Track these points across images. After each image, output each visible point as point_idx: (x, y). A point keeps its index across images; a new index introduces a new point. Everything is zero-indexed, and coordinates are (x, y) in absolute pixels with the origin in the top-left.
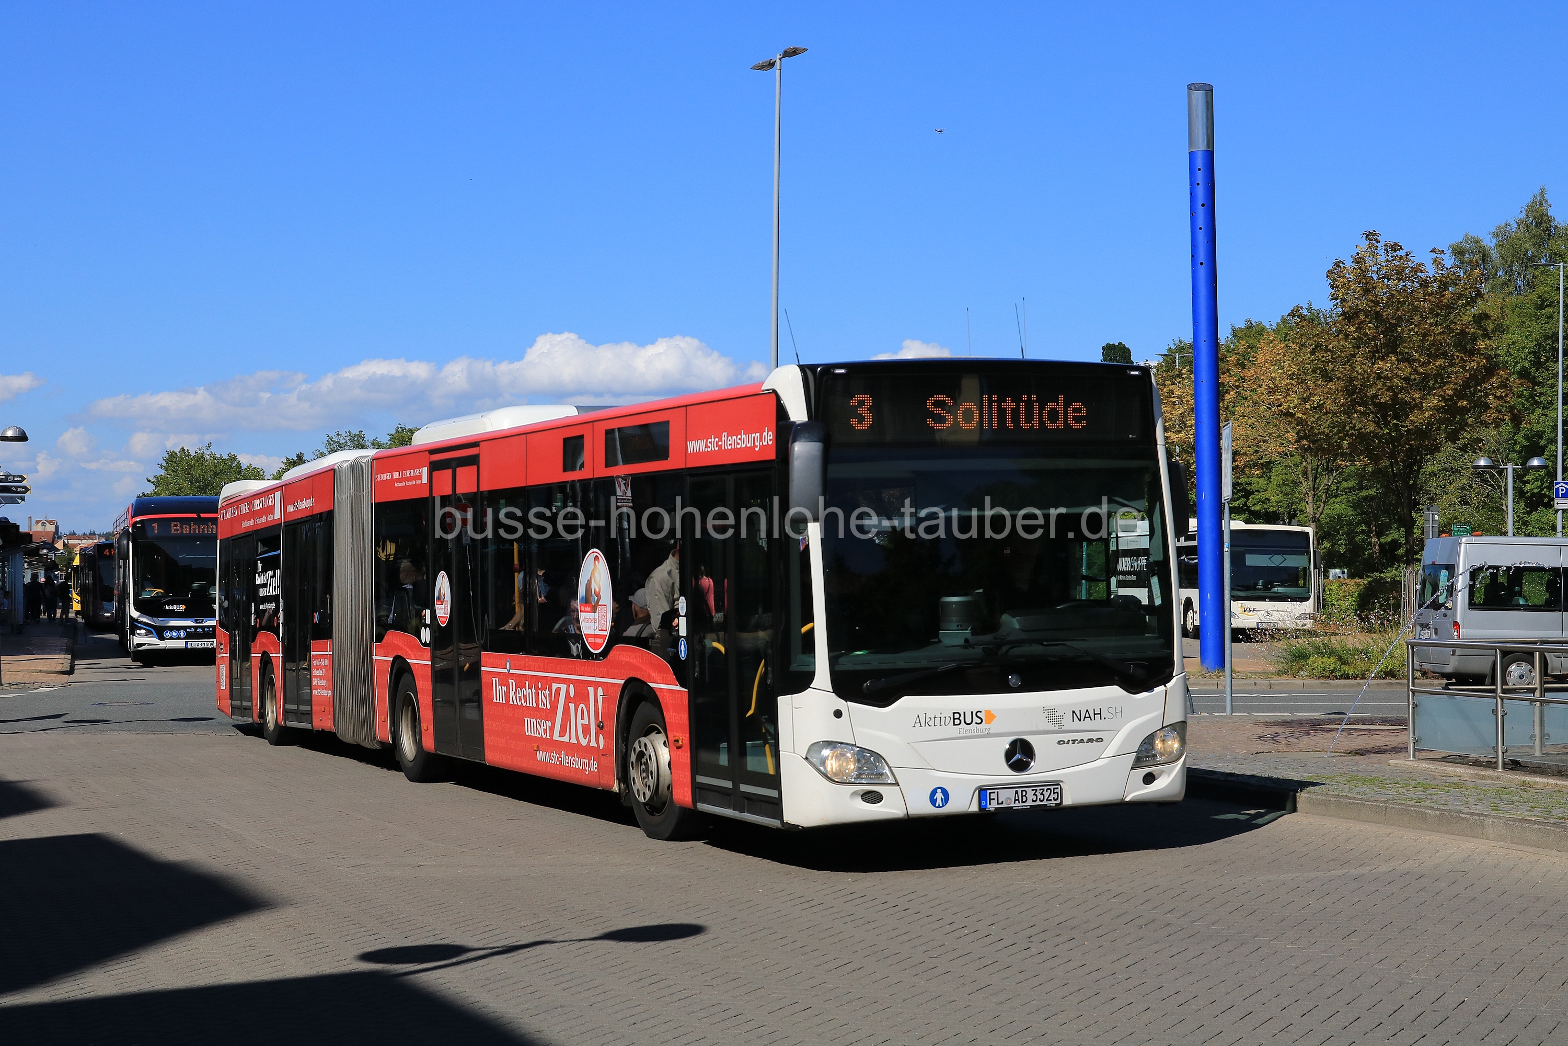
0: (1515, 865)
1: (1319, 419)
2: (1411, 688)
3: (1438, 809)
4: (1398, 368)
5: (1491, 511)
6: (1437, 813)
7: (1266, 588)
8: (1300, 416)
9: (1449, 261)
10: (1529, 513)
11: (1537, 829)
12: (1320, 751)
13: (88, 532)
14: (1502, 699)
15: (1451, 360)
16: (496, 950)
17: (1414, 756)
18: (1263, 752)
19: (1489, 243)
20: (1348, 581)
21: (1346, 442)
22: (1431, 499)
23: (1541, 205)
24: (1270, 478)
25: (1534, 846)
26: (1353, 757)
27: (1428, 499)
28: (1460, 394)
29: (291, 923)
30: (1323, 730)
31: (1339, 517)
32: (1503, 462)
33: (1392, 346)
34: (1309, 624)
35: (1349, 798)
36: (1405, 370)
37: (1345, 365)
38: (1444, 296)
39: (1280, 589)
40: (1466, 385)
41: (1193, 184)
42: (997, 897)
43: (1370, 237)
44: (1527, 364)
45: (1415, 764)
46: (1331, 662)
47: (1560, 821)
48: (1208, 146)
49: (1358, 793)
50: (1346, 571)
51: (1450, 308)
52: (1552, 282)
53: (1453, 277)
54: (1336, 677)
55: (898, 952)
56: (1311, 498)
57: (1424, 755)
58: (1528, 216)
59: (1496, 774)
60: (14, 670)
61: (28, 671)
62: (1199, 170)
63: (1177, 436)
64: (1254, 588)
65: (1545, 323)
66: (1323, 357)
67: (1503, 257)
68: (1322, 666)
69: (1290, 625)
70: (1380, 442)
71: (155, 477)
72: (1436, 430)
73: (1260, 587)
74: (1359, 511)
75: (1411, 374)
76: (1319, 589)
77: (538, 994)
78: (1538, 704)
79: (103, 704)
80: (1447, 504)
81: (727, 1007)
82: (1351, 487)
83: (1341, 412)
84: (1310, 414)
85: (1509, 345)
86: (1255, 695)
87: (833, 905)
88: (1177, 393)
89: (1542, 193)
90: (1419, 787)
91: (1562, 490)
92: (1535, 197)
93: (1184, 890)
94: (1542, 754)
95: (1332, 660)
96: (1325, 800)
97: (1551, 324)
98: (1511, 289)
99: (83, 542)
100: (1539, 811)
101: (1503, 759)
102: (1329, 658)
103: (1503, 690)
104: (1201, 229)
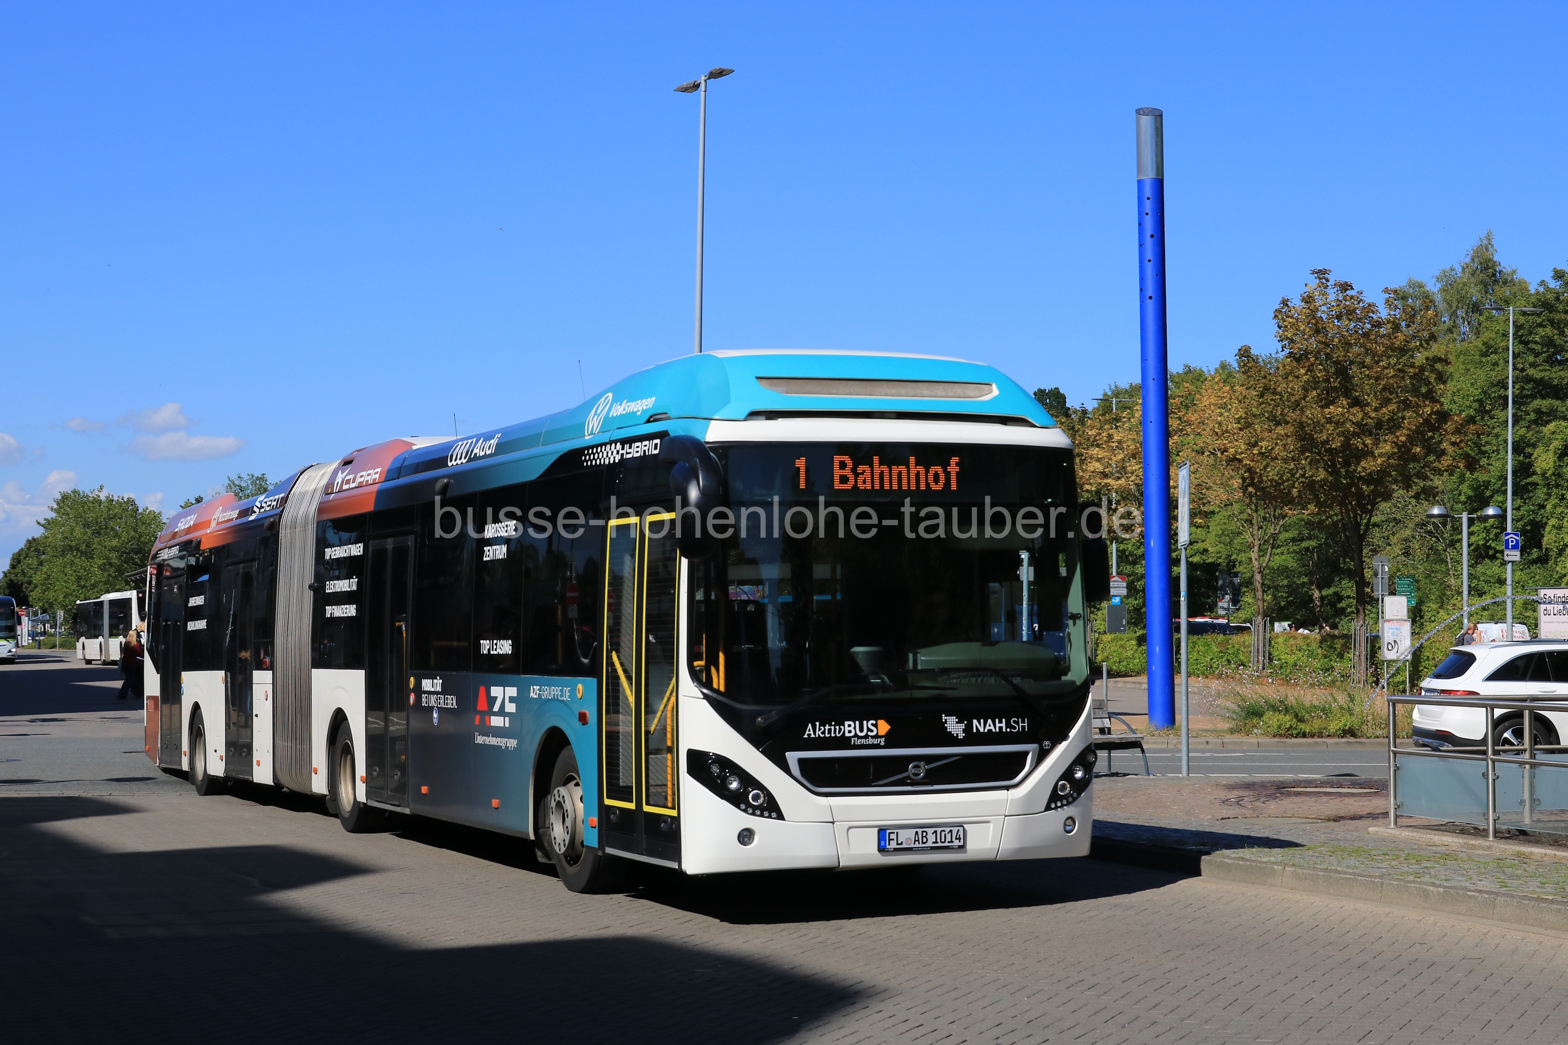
0: (1535, 951)
1: (1267, 465)
2: (1391, 748)
4: (1350, 412)
5: (1435, 564)
8: (1248, 462)
10: (1476, 566)
11: (1556, 909)
12: (1290, 817)
14: (1494, 761)
17: (1396, 823)
18: (1229, 818)
19: (1433, 287)
20: (1295, 633)
21: (1295, 490)
22: (1375, 550)
23: (1487, 249)
24: (1209, 528)
26: (1329, 824)
27: (1371, 550)
28: (1413, 440)
30: (1289, 794)
31: (1283, 568)
35: (1340, 873)
36: (1357, 414)
37: (1294, 408)
38: (1395, 338)
40: (1419, 431)
41: (1141, 214)
42: (956, 989)
43: (1320, 275)
44: (1472, 411)
45: (1398, 832)
46: (1287, 720)
48: (1157, 174)
50: (1291, 623)
51: (1402, 350)
52: (1500, 328)
54: (1293, 736)
56: (1256, 549)
57: (1407, 821)
58: (1473, 260)
59: (1487, 844)
62: (1148, 198)
63: (1117, 483)
65: (1491, 370)
66: (1271, 400)
67: (1445, 300)
68: (1278, 724)
70: (1330, 490)
72: (1388, 477)
74: (1300, 562)
75: (1362, 419)
76: (1265, 642)
78: (1527, 766)
80: (1390, 555)
82: (1292, 538)
83: (1290, 458)
84: (1257, 460)
85: (1454, 392)
86: (1208, 754)
88: (1116, 438)
89: (1488, 238)
90: (1411, 859)
91: (1512, 542)
92: (1482, 241)
93: (1167, 981)
94: (1533, 821)
95: (1288, 717)
96: (1312, 874)
97: (1499, 371)
98: (1455, 335)
100: (1552, 888)
101: (1494, 827)
102: (1285, 715)
103: (1494, 751)
104: (1149, 261)
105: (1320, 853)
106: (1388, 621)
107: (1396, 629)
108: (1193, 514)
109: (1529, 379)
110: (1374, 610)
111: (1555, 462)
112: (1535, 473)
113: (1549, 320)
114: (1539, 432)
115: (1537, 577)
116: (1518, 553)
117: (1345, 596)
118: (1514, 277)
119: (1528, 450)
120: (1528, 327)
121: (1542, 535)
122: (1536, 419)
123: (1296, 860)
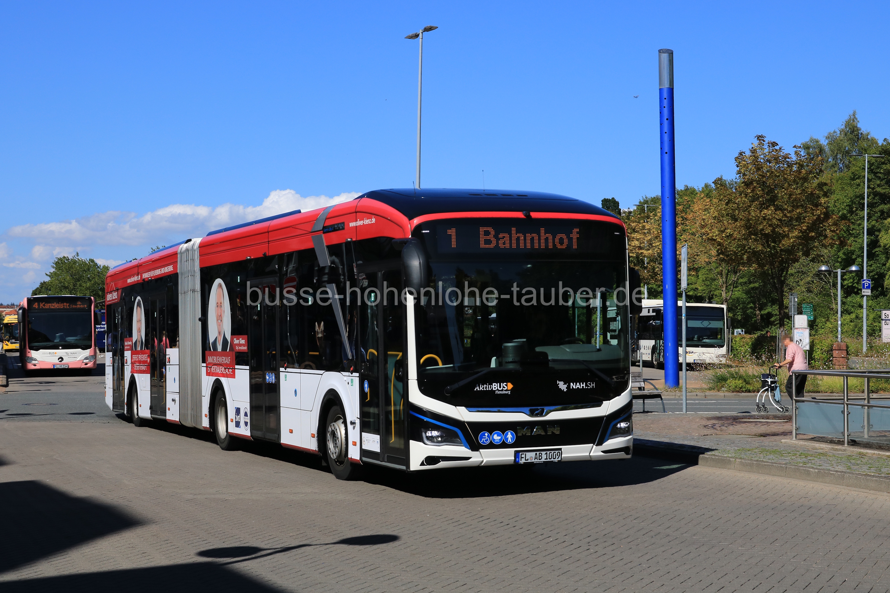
0: (863, 501)
1: (730, 243)
4: (775, 214)
5: (825, 296)
6: (817, 470)
7: (699, 340)
8: (719, 240)
9: (802, 152)
10: (846, 297)
11: (875, 480)
12: (740, 434)
13: (10, 304)
14: (847, 405)
15: (806, 209)
16: (277, 550)
17: (796, 437)
18: (708, 435)
19: (824, 142)
20: (745, 336)
21: (745, 256)
22: (791, 289)
23: (853, 121)
24: (698, 276)
25: (874, 490)
26: (760, 438)
27: (789, 289)
28: (811, 229)
29: (155, 533)
30: (741, 422)
31: (738, 299)
33: (772, 200)
34: (724, 361)
35: (764, 462)
36: (780, 214)
37: (745, 211)
38: (801, 172)
39: (707, 341)
40: (814, 223)
41: (661, 107)
42: (567, 519)
43: (760, 138)
44: (845, 212)
45: (797, 442)
46: (740, 383)
47: (887, 475)
48: (670, 85)
49: (769, 459)
50: (744, 330)
51: (805, 179)
52: (860, 165)
53: (805, 161)
54: (743, 391)
55: (512, 551)
56: (724, 288)
57: (802, 437)
58: (846, 127)
59: (844, 448)
62: (665, 99)
63: (647, 252)
64: (692, 340)
65: (856, 188)
66: (732, 206)
67: (832, 151)
68: (735, 385)
70: (765, 256)
71: (50, 273)
72: (797, 249)
73: (696, 339)
74: (749, 295)
75: (782, 217)
76: (729, 340)
77: (305, 576)
78: (866, 407)
79: (29, 404)
80: (799, 292)
82: (745, 282)
83: (743, 239)
84: (725, 240)
85: (835, 201)
86: (697, 402)
87: (471, 524)
88: (647, 227)
89: (854, 115)
90: (803, 456)
91: (867, 284)
92: (850, 117)
93: (675, 515)
94: (869, 436)
95: (740, 381)
96: (750, 463)
97: (860, 189)
98: (836, 169)
99: (7, 309)
100: (874, 470)
101: (848, 439)
102: (739, 380)
103: (848, 399)
104: (666, 133)
105: (755, 452)
106: (797, 329)
107: (801, 333)
108: (689, 269)
109: (876, 194)
110: (790, 322)
112: (880, 246)
114: (882, 223)
115: (881, 304)
116: (870, 291)
117: (774, 314)
118: (869, 137)
119: (877, 233)
120: (876, 164)
121: (884, 281)
122: (881, 216)
123: (742, 456)
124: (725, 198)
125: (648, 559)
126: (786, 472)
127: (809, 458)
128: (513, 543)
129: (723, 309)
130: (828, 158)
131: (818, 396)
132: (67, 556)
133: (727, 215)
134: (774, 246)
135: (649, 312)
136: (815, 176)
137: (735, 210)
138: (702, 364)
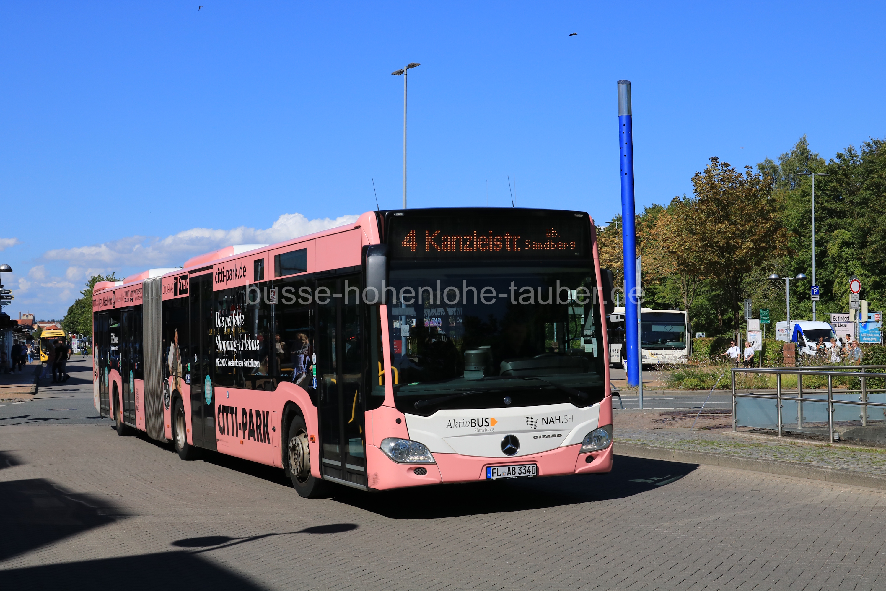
0: (785, 487)
1: (688, 254)
2: (734, 394)
3: (746, 458)
4: (729, 227)
5: (779, 302)
6: (745, 459)
7: (663, 343)
8: (679, 253)
9: (755, 171)
10: (799, 303)
11: (797, 467)
12: (687, 428)
13: (50, 320)
14: (781, 399)
15: (757, 223)
16: (245, 539)
17: (736, 430)
18: (657, 429)
19: (777, 163)
20: (705, 338)
21: (703, 266)
23: (804, 143)
24: (665, 286)
25: (795, 476)
26: (704, 431)
27: (747, 296)
28: (762, 240)
30: (689, 417)
31: (702, 305)
32: (785, 276)
33: (726, 217)
34: (685, 361)
35: (700, 452)
36: (733, 228)
37: (701, 226)
38: (752, 190)
39: (670, 343)
40: (765, 235)
41: (621, 133)
43: (714, 160)
44: (797, 225)
45: (736, 434)
46: (695, 381)
47: (809, 463)
48: (628, 113)
49: (705, 450)
50: (705, 334)
51: (756, 196)
52: (809, 183)
53: (757, 180)
54: (698, 389)
56: (686, 296)
57: (741, 429)
58: (797, 149)
59: (778, 439)
60: (6, 392)
61: (13, 393)
62: (624, 125)
63: (616, 264)
64: (656, 343)
65: (805, 204)
66: (690, 222)
67: (784, 170)
68: (691, 383)
69: (673, 362)
70: (721, 266)
71: (84, 290)
72: (749, 259)
73: (660, 342)
74: (711, 302)
75: (736, 231)
76: (690, 343)
77: (265, 563)
78: (800, 401)
79: (50, 410)
80: (757, 298)
81: (365, 568)
82: (707, 290)
83: (700, 251)
84: (684, 252)
85: (788, 216)
86: (655, 399)
88: (616, 242)
89: (804, 138)
90: (737, 446)
91: (815, 291)
92: (801, 140)
94: (802, 428)
95: (696, 380)
96: (687, 453)
97: (808, 205)
98: (788, 187)
99: (48, 325)
100: (798, 458)
101: (782, 431)
102: (694, 379)
103: (781, 394)
104: (625, 156)
105: (694, 444)
106: (750, 331)
107: (754, 335)
109: (824, 209)
110: (744, 326)
111: (838, 250)
112: (828, 256)
113: (835, 179)
114: (830, 235)
115: (830, 308)
116: (818, 296)
118: (818, 158)
119: (825, 244)
120: (824, 182)
121: (832, 287)
122: (829, 228)
123: (682, 447)
124: (684, 215)
125: (580, 542)
126: (718, 461)
127: (742, 448)
128: (460, 530)
129: (684, 314)
130: (781, 178)
131: (755, 392)
132: (54, 547)
133: (686, 230)
134: (729, 257)
135: (617, 319)
136: (765, 194)
137: (693, 225)
138: (661, 364)
